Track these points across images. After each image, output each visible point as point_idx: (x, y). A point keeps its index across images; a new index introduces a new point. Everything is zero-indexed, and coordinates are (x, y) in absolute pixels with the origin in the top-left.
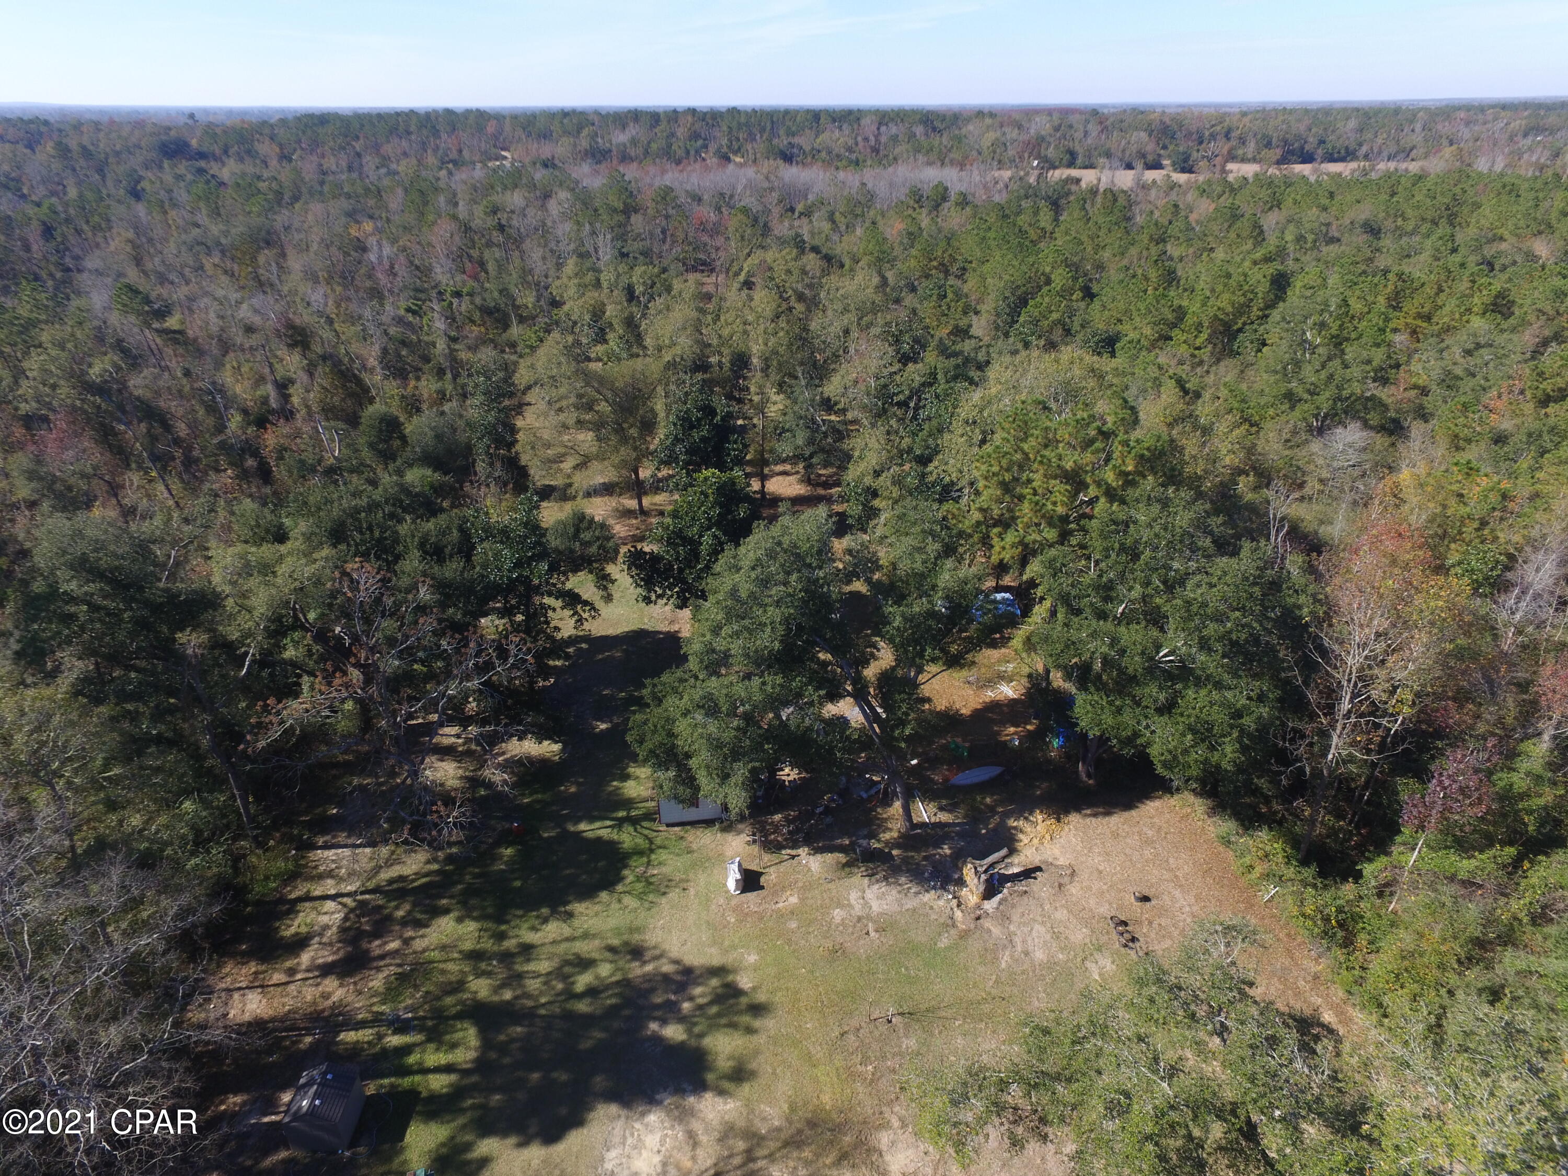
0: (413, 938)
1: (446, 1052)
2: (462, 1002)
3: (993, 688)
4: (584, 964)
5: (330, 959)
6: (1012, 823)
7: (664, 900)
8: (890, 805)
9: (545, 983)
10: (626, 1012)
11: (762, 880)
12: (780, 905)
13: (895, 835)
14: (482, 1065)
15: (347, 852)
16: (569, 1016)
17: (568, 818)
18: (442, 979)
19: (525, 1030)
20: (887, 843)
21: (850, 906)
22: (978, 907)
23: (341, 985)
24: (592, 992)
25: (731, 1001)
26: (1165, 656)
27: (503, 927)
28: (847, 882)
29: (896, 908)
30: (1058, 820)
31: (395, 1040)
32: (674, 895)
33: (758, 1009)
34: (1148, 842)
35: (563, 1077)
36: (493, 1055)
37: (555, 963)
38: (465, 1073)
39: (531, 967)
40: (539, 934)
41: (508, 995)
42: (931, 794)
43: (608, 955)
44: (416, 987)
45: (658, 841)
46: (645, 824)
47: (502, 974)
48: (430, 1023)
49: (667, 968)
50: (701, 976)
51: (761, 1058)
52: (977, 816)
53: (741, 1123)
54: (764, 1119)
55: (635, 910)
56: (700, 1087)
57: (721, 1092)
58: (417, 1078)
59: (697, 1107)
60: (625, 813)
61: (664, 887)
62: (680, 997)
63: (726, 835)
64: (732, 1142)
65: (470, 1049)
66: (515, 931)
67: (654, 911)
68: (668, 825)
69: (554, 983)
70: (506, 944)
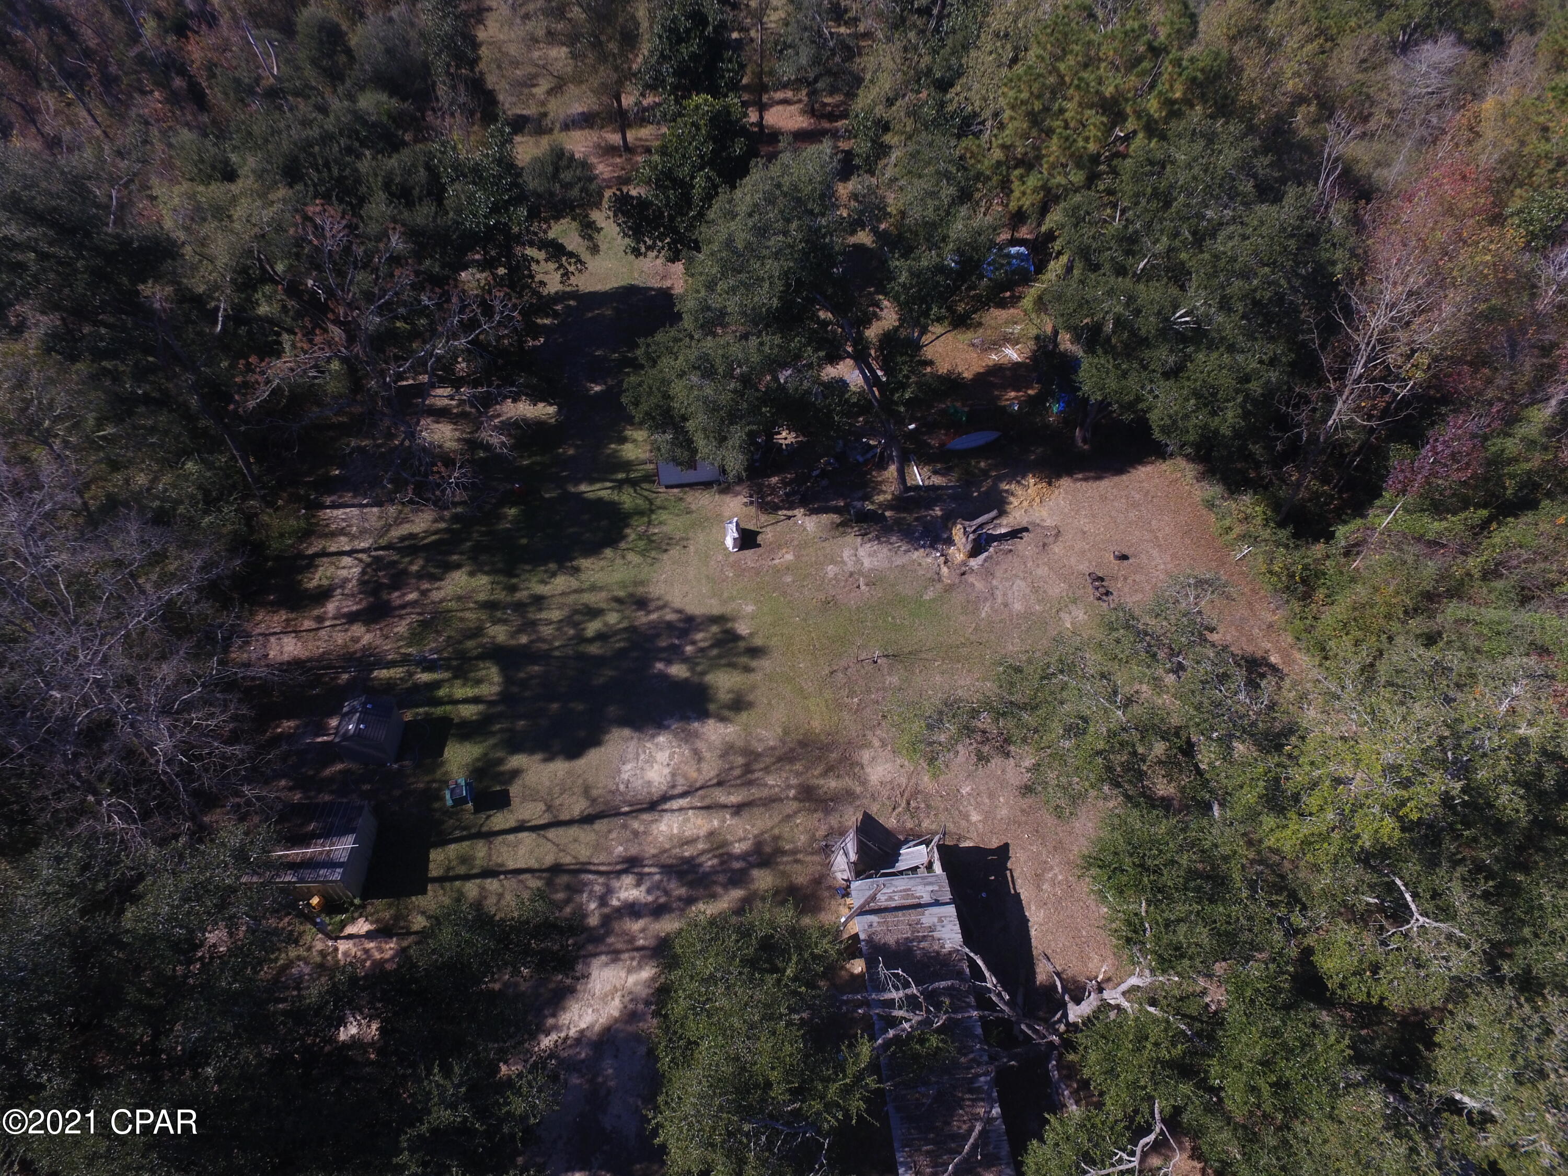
0: (429, 590)
1: (472, 686)
2: (483, 646)
3: (997, 351)
4: (594, 613)
5: (354, 608)
6: (1004, 486)
7: (665, 557)
8: (885, 469)
9: (558, 629)
10: (635, 654)
11: (759, 538)
12: (776, 562)
13: (889, 497)
14: (505, 697)
15: (355, 511)
16: (582, 657)
17: (568, 479)
18: (461, 625)
19: (542, 668)
20: (880, 505)
21: (843, 562)
22: (964, 563)
23: (368, 631)
24: (601, 637)
25: (731, 645)
26: (1181, 316)
27: (514, 581)
28: (840, 540)
29: (886, 564)
30: (1050, 484)
31: (425, 677)
32: (674, 552)
33: (755, 652)
34: (1135, 505)
35: (580, 707)
36: (515, 689)
37: (565, 612)
38: (491, 703)
39: (544, 615)
40: (548, 587)
41: (524, 639)
42: (926, 458)
43: (614, 605)
44: (438, 633)
45: (658, 502)
46: (645, 486)
47: (517, 621)
48: (455, 663)
49: (670, 617)
50: (702, 623)
51: (758, 692)
52: (969, 481)
53: (740, 743)
54: (760, 740)
55: (639, 565)
56: (703, 714)
57: (722, 719)
58: (448, 708)
59: (701, 730)
60: (624, 475)
61: (666, 544)
62: (683, 641)
63: (724, 496)
64: (732, 758)
65: (493, 684)
66: (526, 584)
67: (657, 566)
68: (667, 487)
69: (566, 629)
70: (518, 595)
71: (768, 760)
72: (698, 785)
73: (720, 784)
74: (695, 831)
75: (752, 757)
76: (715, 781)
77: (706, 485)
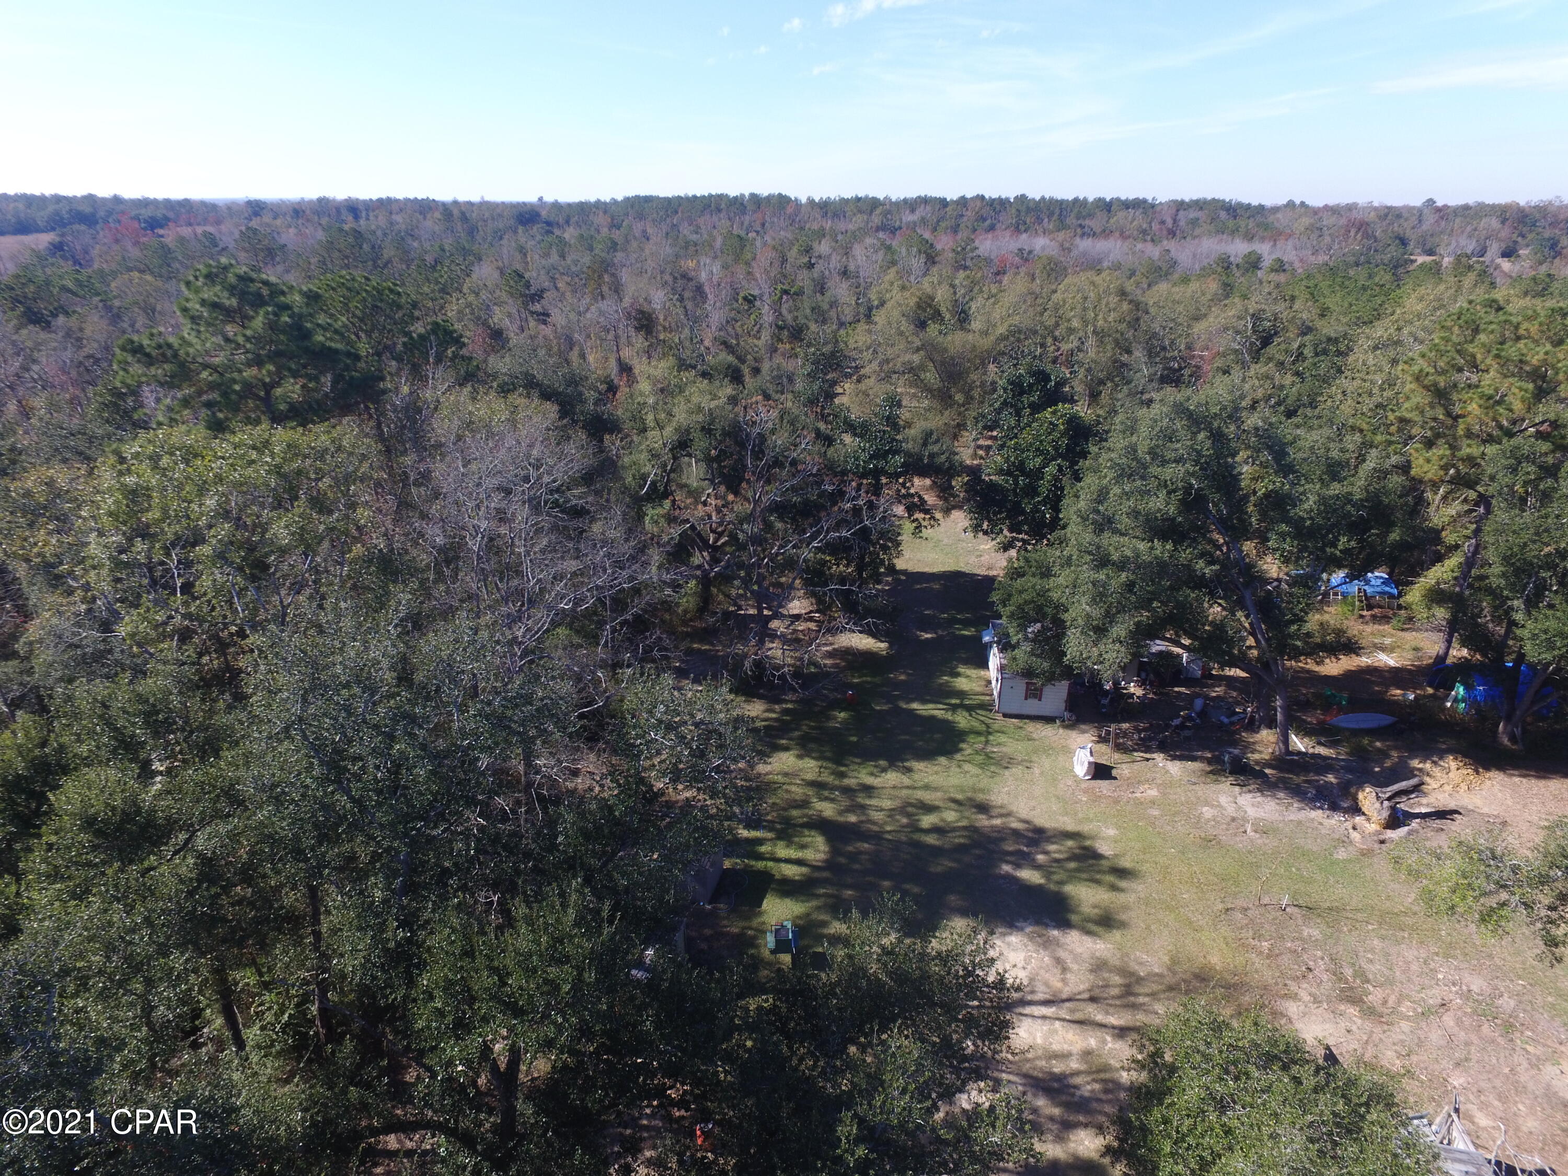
0: (757, 763)
1: (797, 850)
2: (808, 816)
3: (1370, 656)
4: (929, 809)
6: (1415, 763)
7: (1007, 773)
8: (1258, 732)
9: (889, 816)
10: (977, 852)
11: (1115, 772)
12: (1138, 795)
13: (1267, 756)
14: (829, 865)
16: (917, 845)
17: (899, 698)
18: (786, 796)
19: (872, 847)
20: (1257, 762)
21: (1220, 806)
22: (1380, 834)
24: (936, 830)
25: (1091, 862)
27: (843, 769)
28: (1214, 787)
29: (1276, 817)
30: (1477, 772)
31: (746, 833)
32: (1017, 771)
33: (1122, 873)
36: (842, 860)
37: (897, 803)
38: (814, 868)
39: (873, 802)
40: (879, 780)
41: (853, 818)
42: (1306, 731)
43: (952, 805)
45: (996, 727)
46: (979, 712)
47: (846, 803)
48: (778, 826)
49: (1015, 825)
50: (1054, 836)
51: (1132, 914)
52: (1365, 756)
53: (1115, 961)
54: (1141, 964)
55: (978, 776)
56: (1064, 924)
57: (1089, 933)
58: (770, 864)
59: (1062, 940)
60: (958, 701)
61: (1007, 762)
62: (1033, 850)
63: (1069, 732)
64: (1106, 975)
65: (819, 851)
66: (856, 774)
67: (997, 779)
68: (1005, 715)
69: (898, 817)
70: (846, 781)
71: (1155, 987)
72: (1064, 996)
73: (1093, 999)
74: (1066, 1047)
75: (1133, 979)
76: (1086, 996)
77: (1049, 720)
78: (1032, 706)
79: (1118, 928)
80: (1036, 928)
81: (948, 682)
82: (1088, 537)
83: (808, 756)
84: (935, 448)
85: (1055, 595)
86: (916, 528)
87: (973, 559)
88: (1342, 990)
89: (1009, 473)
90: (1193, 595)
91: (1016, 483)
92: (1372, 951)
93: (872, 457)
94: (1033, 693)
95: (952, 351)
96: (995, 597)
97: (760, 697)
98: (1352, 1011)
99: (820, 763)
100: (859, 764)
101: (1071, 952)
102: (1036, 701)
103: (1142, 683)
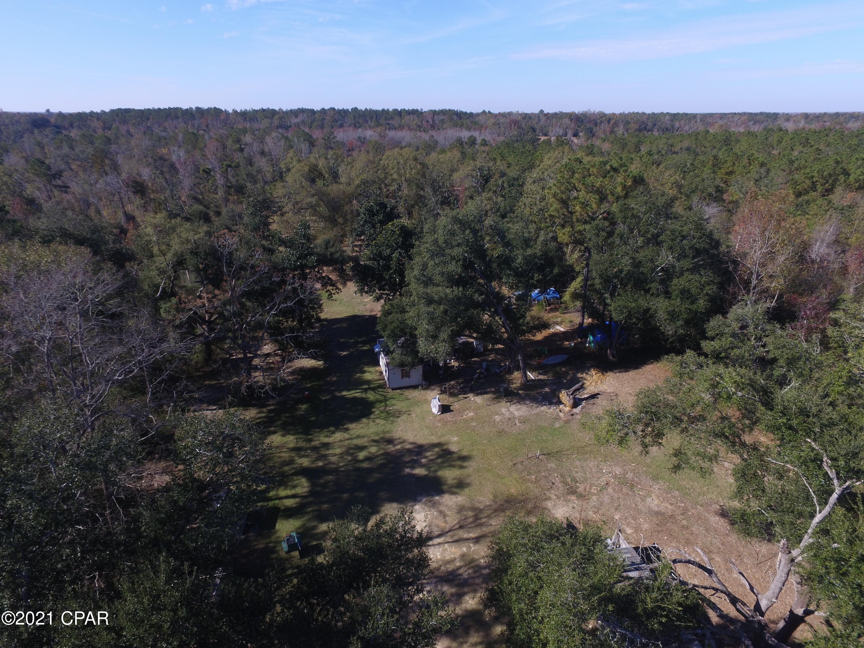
1: (290, 490)
2: (293, 468)
3: (553, 328)
4: (362, 448)
6: (579, 375)
7: (399, 420)
8: (513, 374)
9: (340, 458)
10: (391, 465)
11: (452, 408)
12: (464, 417)
13: (519, 385)
14: (312, 493)
15: (209, 412)
16: (359, 469)
17: (335, 390)
18: (279, 460)
19: (334, 477)
20: (515, 389)
21: (503, 414)
22: (570, 411)
24: (368, 459)
25: (449, 456)
27: (310, 437)
28: (498, 405)
29: (528, 413)
30: (603, 374)
32: (404, 417)
33: (464, 458)
35: (362, 494)
36: (319, 489)
37: (343, 449)
38: (303, 497)
39: (330, 452)
40: (331, 438)
41: (320, 464)
42: (533, 369)
43: (374, 443)
45: (389, 396)
46: (379, 390)
47: (315, 456)
48: (278, 479)
49: (408, 446)
50: (429, 447)
51: (472, 478)
52: (558, 376)
53: (468, 505)
54: (480, 502)
55: (384, 425)
56: (440, 492)
57: (453, 493)
58: (277, 502)
59: (441, 501)
60: (367, 386)
61: (398, 414)
62: (419, 457)
63: (426, 391)
64: (465, 513)
65: (305, 487)
66: (317, 438)
67: (395, 424)
68: (393, 389)
69: (345, 457)
70: (314, 443)
71: (489, 512)
72: (447, 530)
73: (461, 527)
74: (452, 556)
75: (478, 511)
76: (457, 526)
77: (415, 387)
78: (406, 382)
79: (467, 487)
80: (428, 498)
81: (360, 377)
82: (421, 289)
83: (288, 434)
84: (333, 250)
85: (409, 322)
86: (329, 295)
87: (362, 307)
88: (568, 489)
89: (374, 259)
90: (475, 312)
91: (379, 264)
92: (576, 467)
93: (298, 258)
94: (406, 375)
95: (333, 195)
96: (379, 327)
97: (253, 406)
98: (573, 498)
99: (296, 437)
100: (319, 432)
101: (446, 506)
102: (407, 379)
103: (457, 360)
